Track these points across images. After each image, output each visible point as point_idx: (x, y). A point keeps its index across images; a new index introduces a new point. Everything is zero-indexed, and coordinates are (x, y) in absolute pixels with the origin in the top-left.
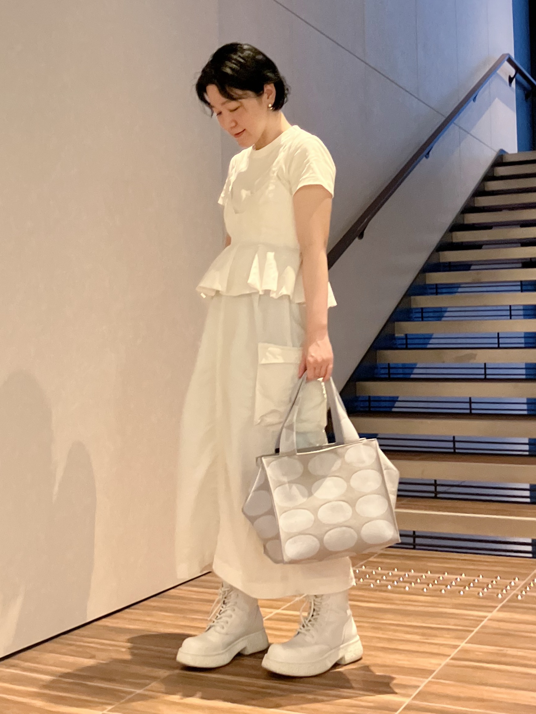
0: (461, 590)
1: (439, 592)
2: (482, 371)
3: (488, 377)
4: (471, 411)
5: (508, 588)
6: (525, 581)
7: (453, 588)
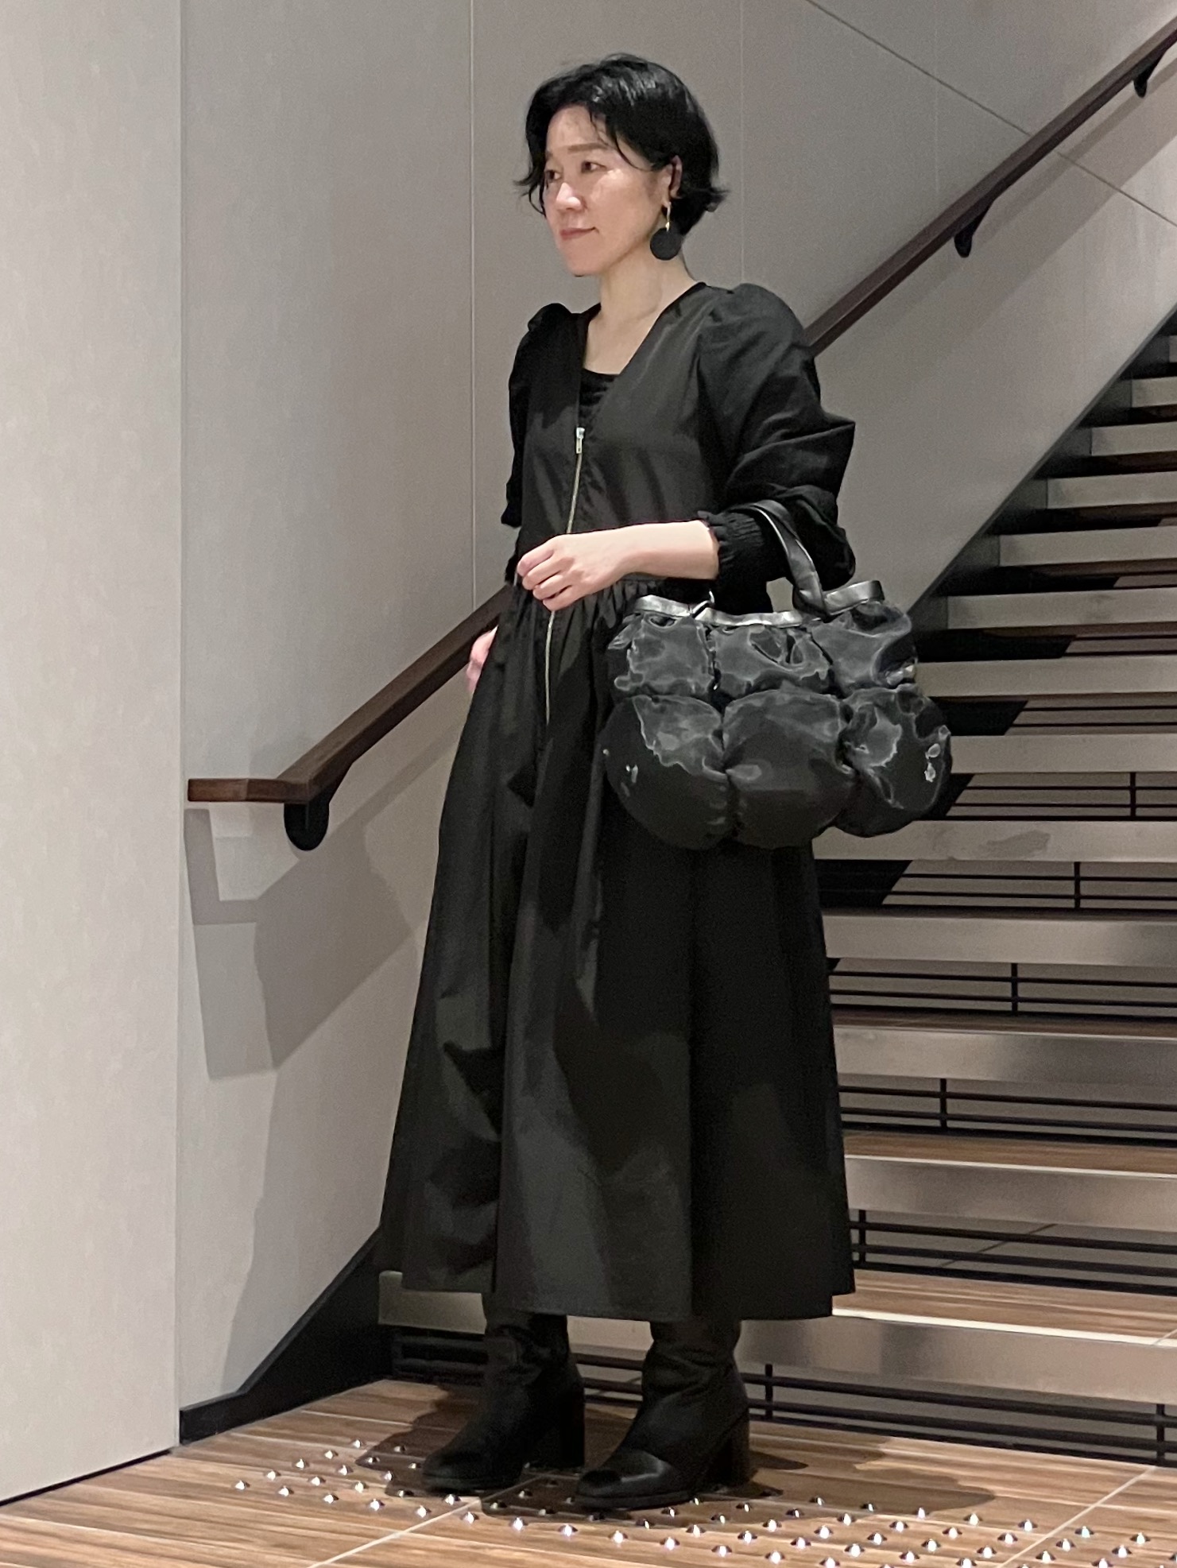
0: (831, 1553)
1: (763, 1558)
2: (1069, 888)
3: (1084, 904)
4: (1015, 1006)
5: (987, 1553)
6: (1050, 1535)
7: (816, 1549)
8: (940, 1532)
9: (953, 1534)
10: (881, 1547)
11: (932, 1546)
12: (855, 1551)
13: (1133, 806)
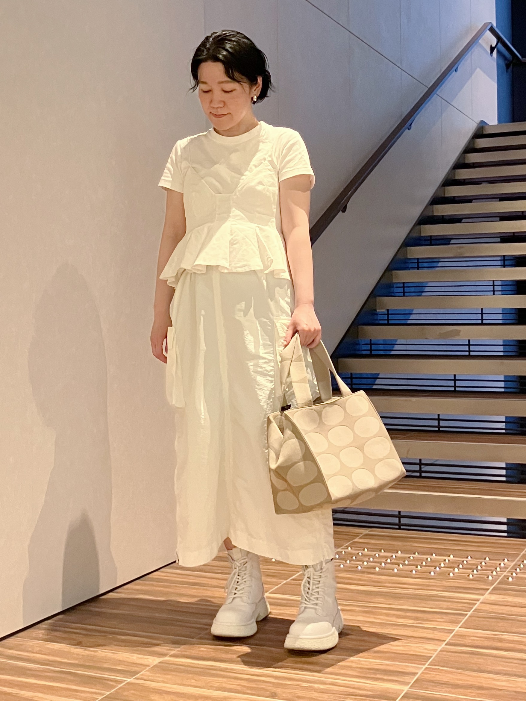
0: (451, 572)
1: (428, 574)
2: (467, 348)
3: (472, 353)
4: (455, 389)
5: (498, 569)
6: (514, 563)
7: (443, 570)
8: (479, 563)
9: (483, 564)
10: (462, 569)
11: (479, 568)
12: (456, 570)
13: (482, 320)
